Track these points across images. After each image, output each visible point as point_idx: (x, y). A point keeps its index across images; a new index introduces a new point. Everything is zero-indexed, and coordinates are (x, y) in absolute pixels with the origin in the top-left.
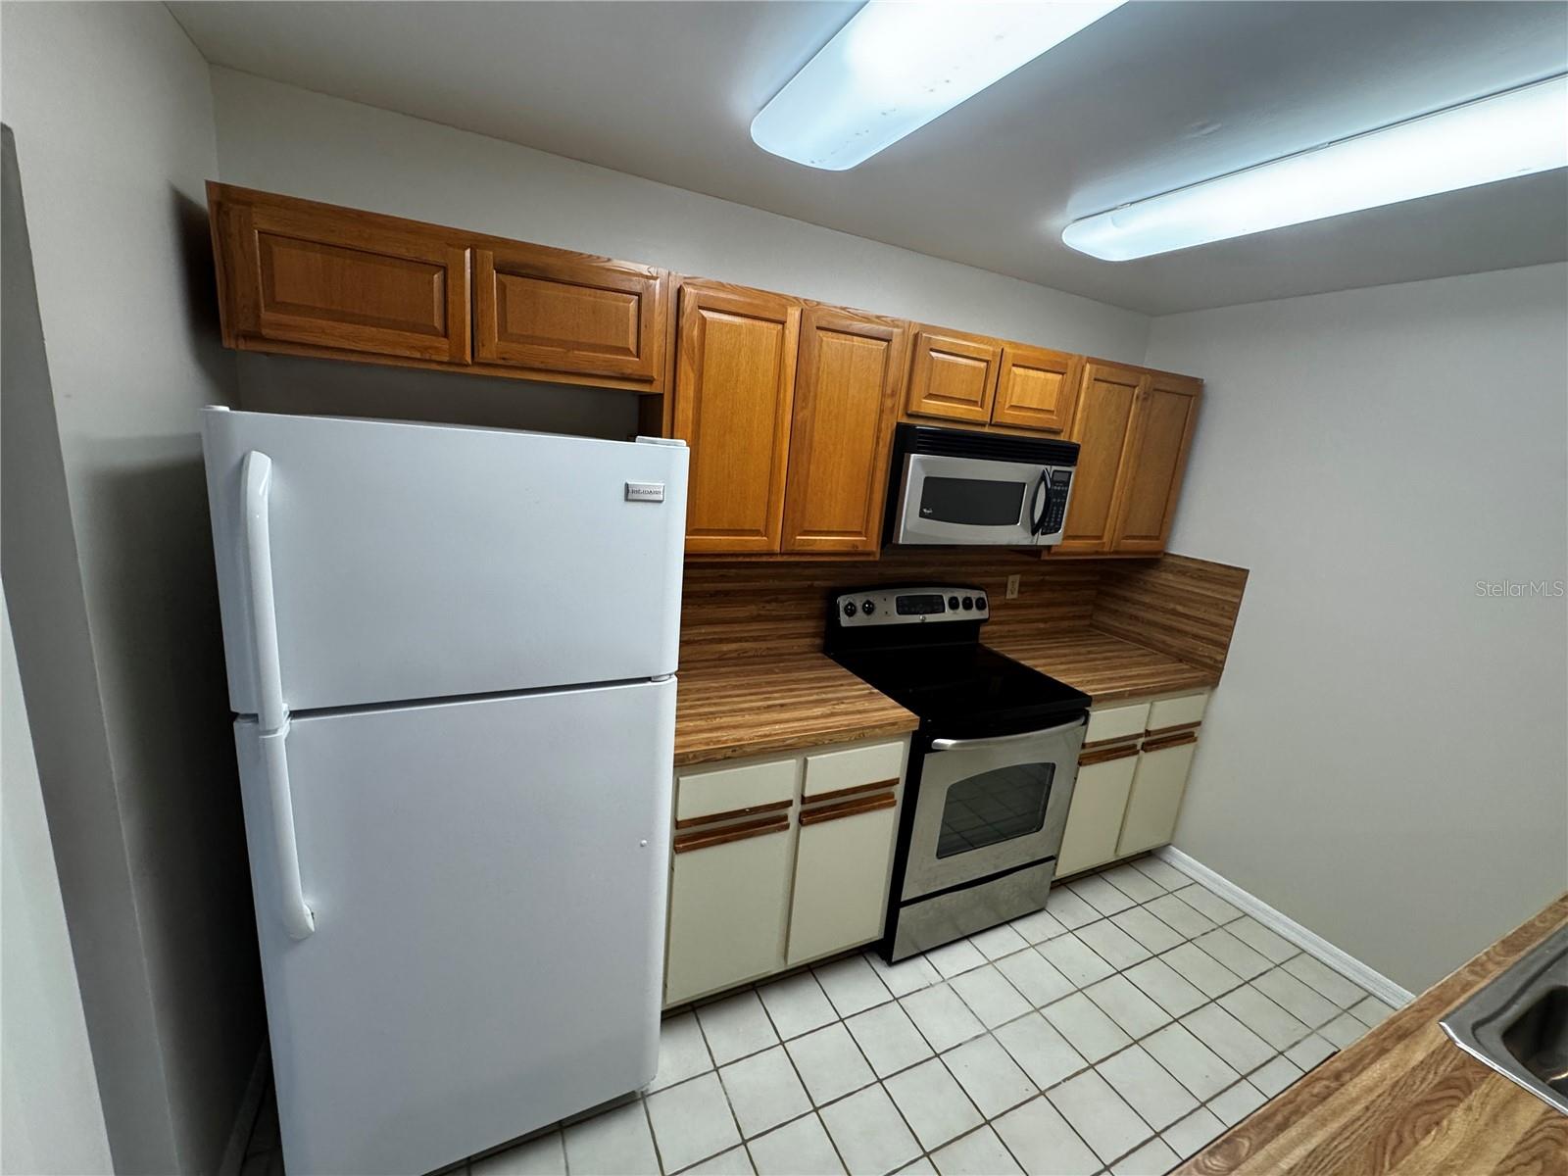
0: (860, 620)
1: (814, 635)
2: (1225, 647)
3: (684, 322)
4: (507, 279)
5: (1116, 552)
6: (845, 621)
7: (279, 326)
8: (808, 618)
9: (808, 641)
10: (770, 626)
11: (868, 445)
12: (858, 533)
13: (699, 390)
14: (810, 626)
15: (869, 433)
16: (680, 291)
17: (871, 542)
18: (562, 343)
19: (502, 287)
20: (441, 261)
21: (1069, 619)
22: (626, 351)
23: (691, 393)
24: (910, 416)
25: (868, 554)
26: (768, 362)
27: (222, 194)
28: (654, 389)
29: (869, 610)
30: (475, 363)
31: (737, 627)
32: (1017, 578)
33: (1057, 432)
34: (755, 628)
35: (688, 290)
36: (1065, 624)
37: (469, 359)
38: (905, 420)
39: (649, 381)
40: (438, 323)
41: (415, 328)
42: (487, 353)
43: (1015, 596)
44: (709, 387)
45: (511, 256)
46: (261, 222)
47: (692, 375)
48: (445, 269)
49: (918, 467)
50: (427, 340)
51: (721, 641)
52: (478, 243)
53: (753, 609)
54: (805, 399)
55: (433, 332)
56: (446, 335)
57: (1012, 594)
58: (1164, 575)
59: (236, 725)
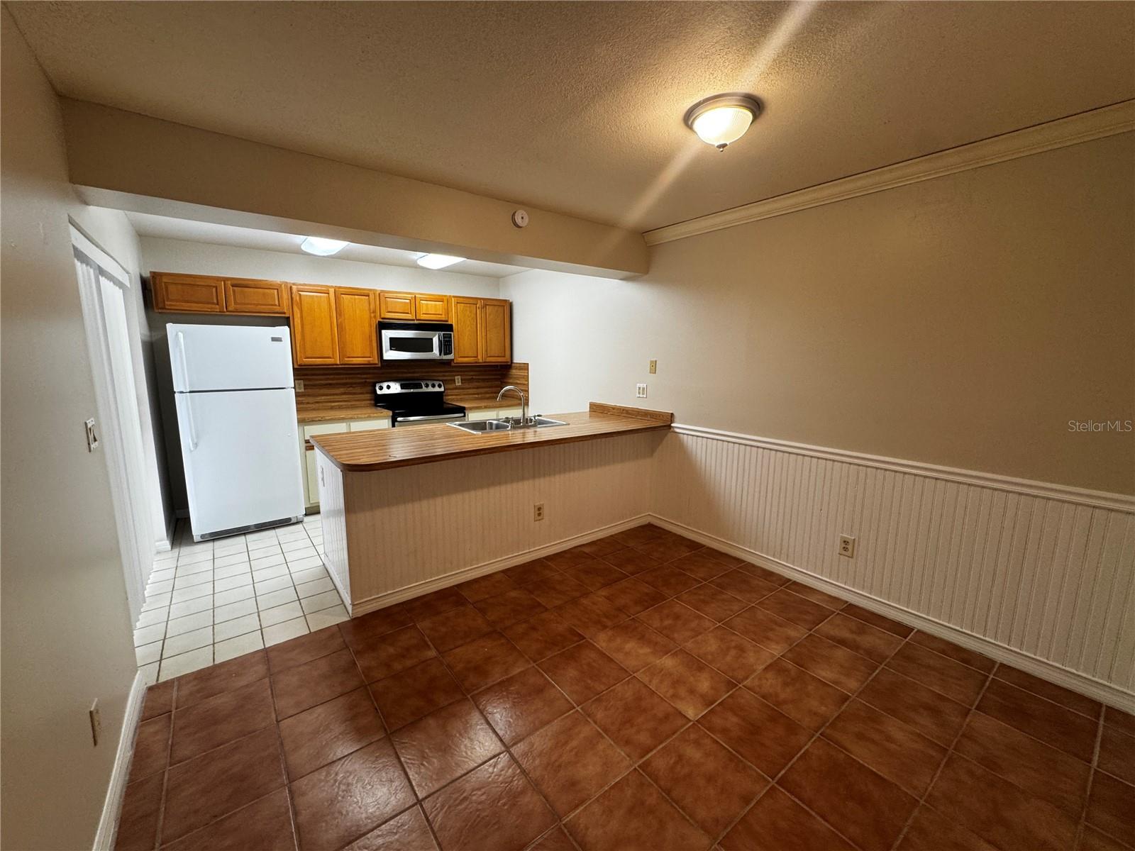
0: (385, 391)
1: (371, 400)
2: (527, 391)
3: (293, 296)
4: (235, 288)
5: (485, 362)
6: (379, 392)
7: (170, 305)
8: (367, 393)
9: (369, 402)
10: (351, 396)
11: (368, 328)
12: (370, 357)
13: (302, 317)
14: (368, 396)
15: (367, 325)
16: (291, 287)
17: (375, 360)
18: (254, 304)
19: (234, 291)
20: (214, 285)
21: (488, 393)
22: (276, 305)
23: (299, 315)
24: (383, 319)
25: (376, 364)
26: (325, 306)
27: (154, 275)
28: (287, 315)
29: (388, 387)
30: (227, 311)
31: (336, 397)
32: (459, 377)
33: (447, 321)
34: (344, 397)
35: (294, 287)
36: (488, 395)
37: (225, 310)
38: (381, 320)
39: (285, 313)
40: (215, 301)
41: (208, 303)
42: (230, 309)
43: (460, 384)
44: (305, 315)
45: (236, 282)
46: (165, 280)
47: (298, 311)
48: (216, 287)
49: (387, 334)
50: (213, 306)
51: (330, 402)
52: (225, 280)
53: (342, 390)
54: (340, 315)
55: (213, 303)
56: (218, 304)
57: (458, 383)
58: (514, 371)
59: (175, 395)
